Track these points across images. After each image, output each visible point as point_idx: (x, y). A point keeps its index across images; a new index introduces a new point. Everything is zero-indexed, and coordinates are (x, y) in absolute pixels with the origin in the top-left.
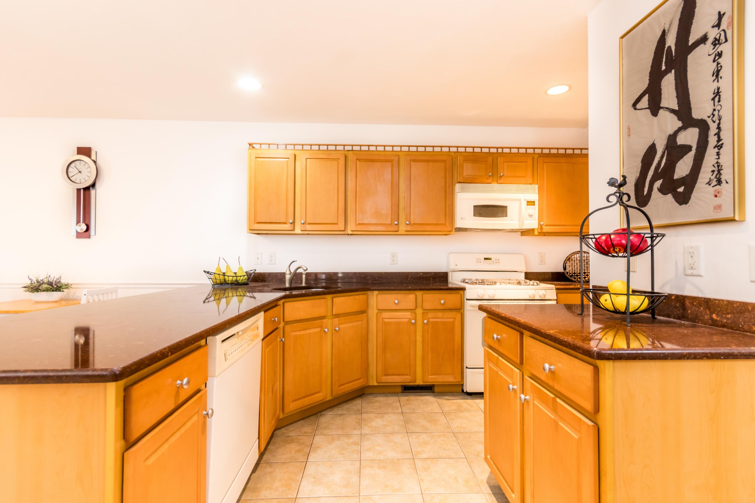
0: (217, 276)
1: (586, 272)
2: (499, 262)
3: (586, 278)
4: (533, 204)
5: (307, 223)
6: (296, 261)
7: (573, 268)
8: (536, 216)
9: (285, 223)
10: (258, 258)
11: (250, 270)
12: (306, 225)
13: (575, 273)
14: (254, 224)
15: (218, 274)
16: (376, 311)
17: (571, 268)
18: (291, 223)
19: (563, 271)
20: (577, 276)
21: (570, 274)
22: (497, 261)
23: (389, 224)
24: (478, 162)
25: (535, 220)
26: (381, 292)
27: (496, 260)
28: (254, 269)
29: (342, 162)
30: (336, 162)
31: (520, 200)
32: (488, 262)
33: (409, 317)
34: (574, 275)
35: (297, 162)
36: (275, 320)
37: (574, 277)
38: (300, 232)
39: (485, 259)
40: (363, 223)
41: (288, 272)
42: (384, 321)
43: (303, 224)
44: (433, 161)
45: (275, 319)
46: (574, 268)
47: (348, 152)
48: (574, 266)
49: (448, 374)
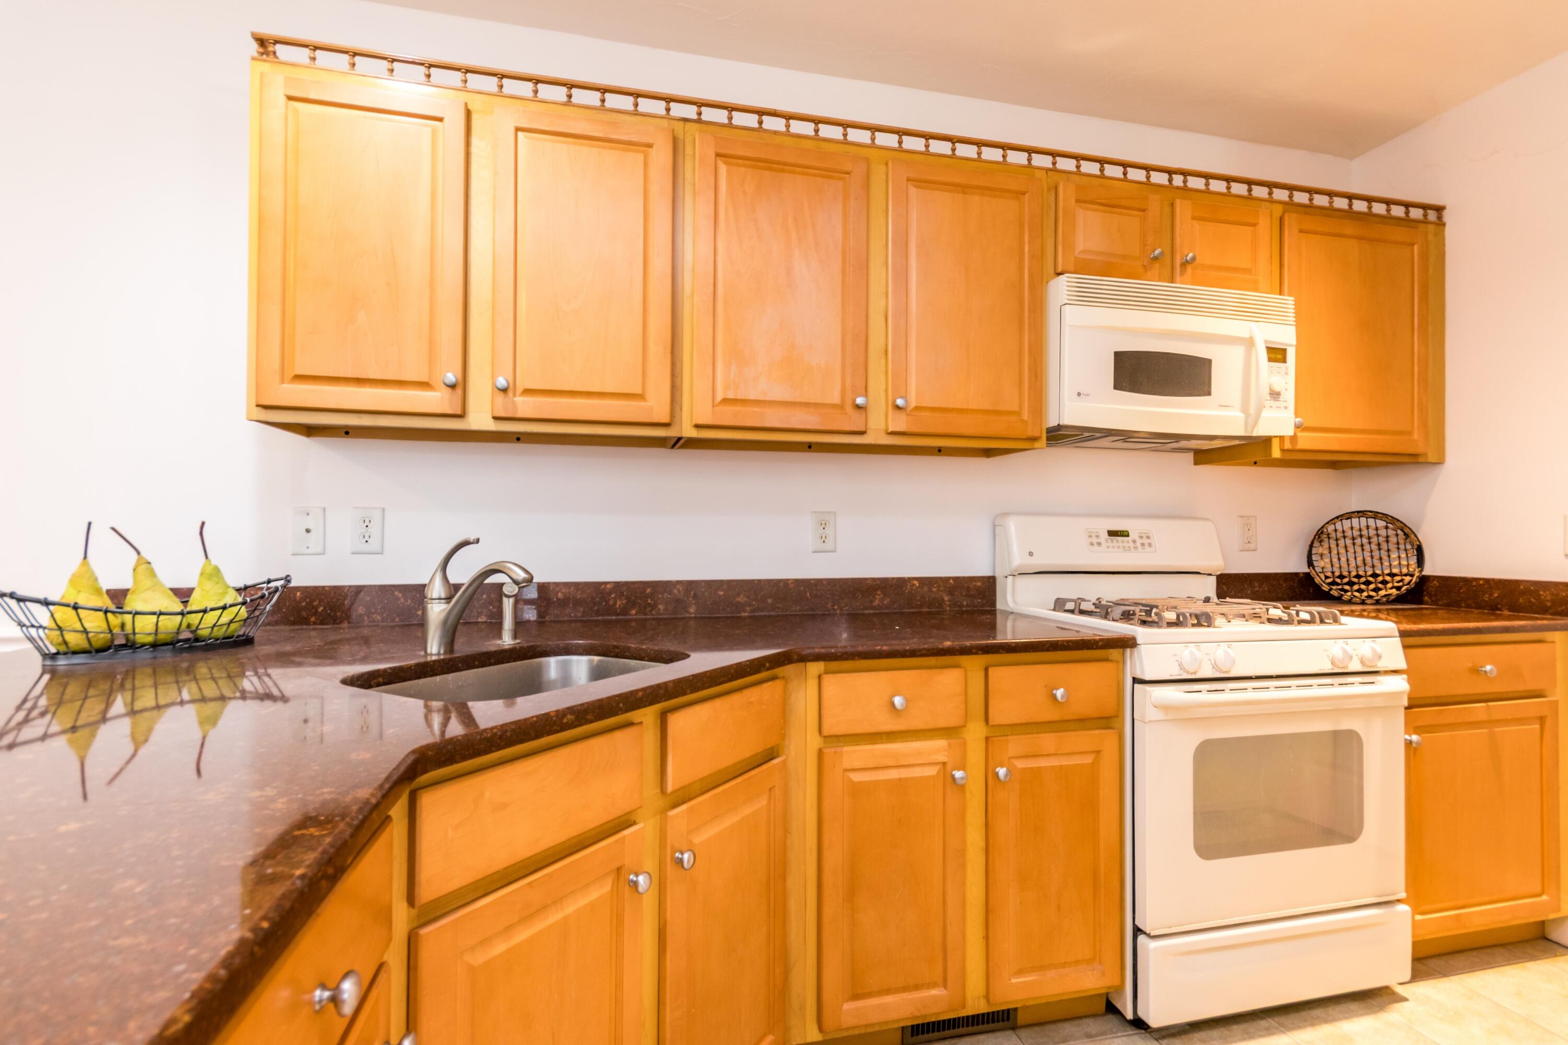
0: (65, 616)
1: (1378, 572)
2: (1150, 545)
3: (1380, 589)
4: (1279, 356)
5: (520, 389)
6: (478, 541)
7: (1335, 560)
8: (1289, 395)
9: (424, 385)
10: (308, 531)
11: (265, 579)
12: (515, 396)
13: (1341, 577)
14: (283, 383)
15: (68, 605)
16: (814, 742)
17: (1328, 560)
18: (453, 387)
19: (1307, 570)
20: (1351, 584)
21: (1327, 577)
22: (1145, 541)
23: (833, 406)
24: (1118, 210)
25: (1286, 408)
26: (835, 665)
27: (1141, 537)
28: (284, 575)
29: (661, 156)
30: (641, 156)
31: (1250, 343)
32: (1121, 544)
33: (942, 758)
34: (1338, 580)
35: (475, 141)
36: (335, 1000)
37: (1340, 587)
38: (491, 426)
39: (1112, 533)
40: (739, 397)
41: (437, 590)
42: (850, 780)
43: (504, 390)
44: (984, 190)
45: (337, 989)
46: (1339, 559)
47: (682, 123)
48: (1338, 554)
49: (1077, 962)
